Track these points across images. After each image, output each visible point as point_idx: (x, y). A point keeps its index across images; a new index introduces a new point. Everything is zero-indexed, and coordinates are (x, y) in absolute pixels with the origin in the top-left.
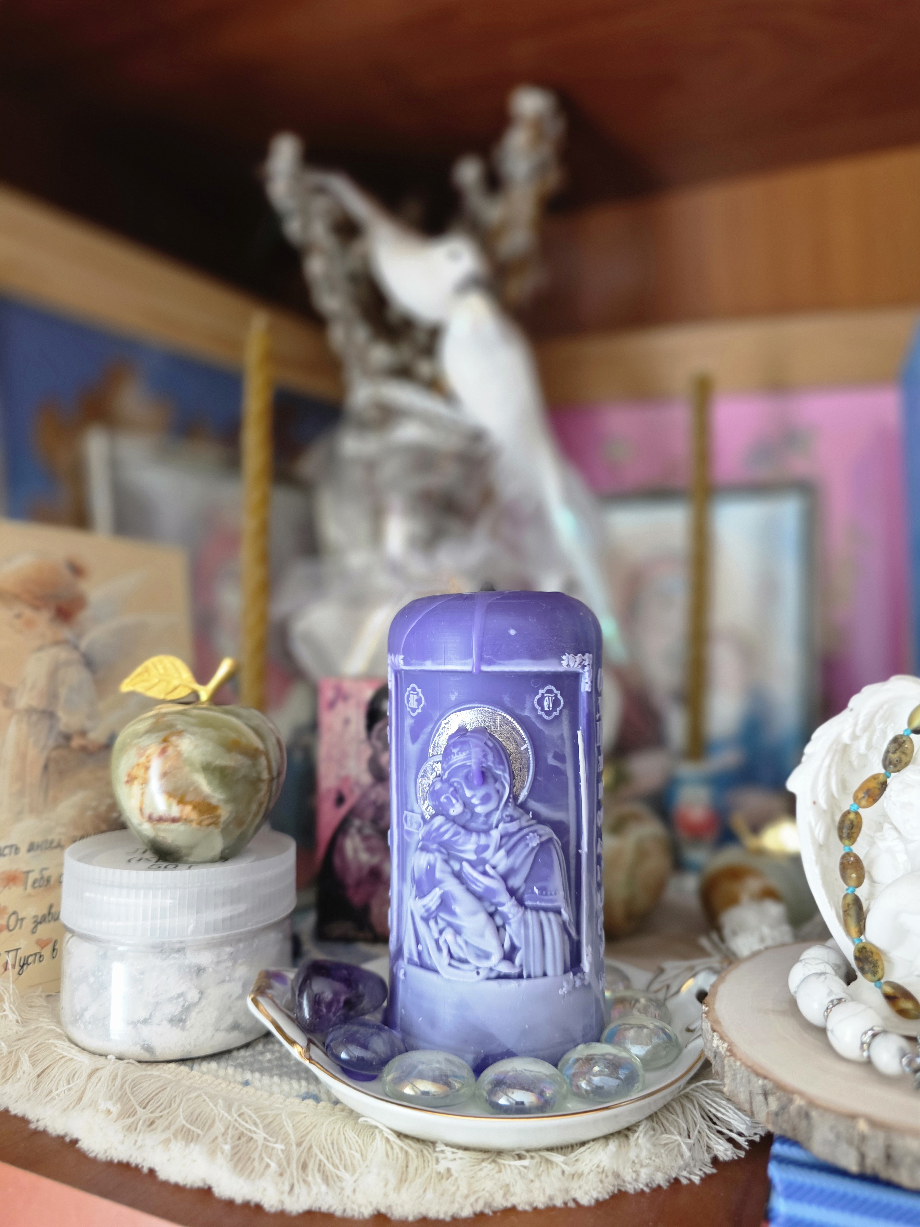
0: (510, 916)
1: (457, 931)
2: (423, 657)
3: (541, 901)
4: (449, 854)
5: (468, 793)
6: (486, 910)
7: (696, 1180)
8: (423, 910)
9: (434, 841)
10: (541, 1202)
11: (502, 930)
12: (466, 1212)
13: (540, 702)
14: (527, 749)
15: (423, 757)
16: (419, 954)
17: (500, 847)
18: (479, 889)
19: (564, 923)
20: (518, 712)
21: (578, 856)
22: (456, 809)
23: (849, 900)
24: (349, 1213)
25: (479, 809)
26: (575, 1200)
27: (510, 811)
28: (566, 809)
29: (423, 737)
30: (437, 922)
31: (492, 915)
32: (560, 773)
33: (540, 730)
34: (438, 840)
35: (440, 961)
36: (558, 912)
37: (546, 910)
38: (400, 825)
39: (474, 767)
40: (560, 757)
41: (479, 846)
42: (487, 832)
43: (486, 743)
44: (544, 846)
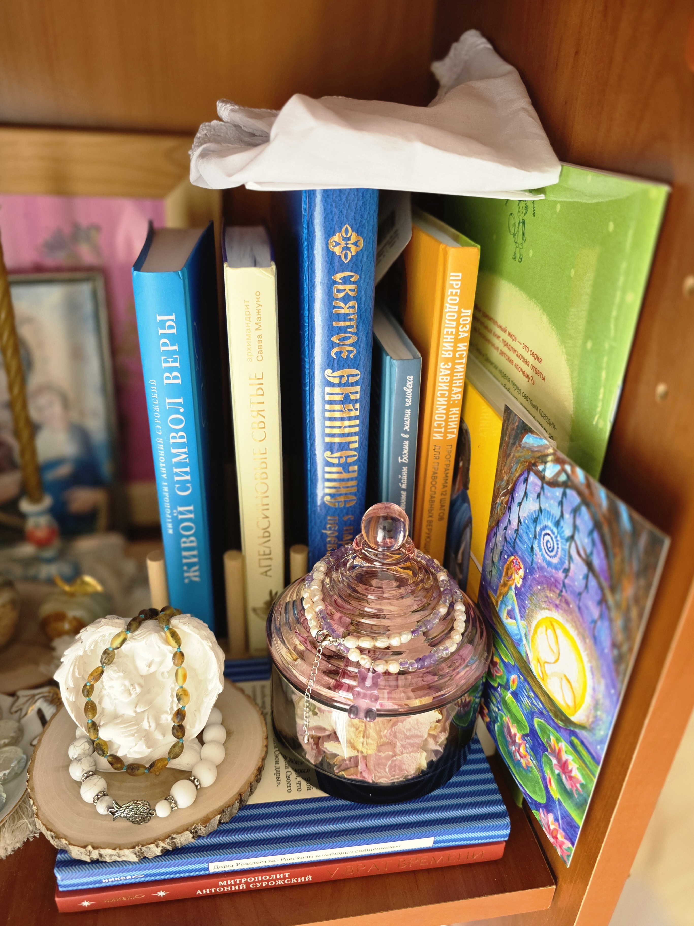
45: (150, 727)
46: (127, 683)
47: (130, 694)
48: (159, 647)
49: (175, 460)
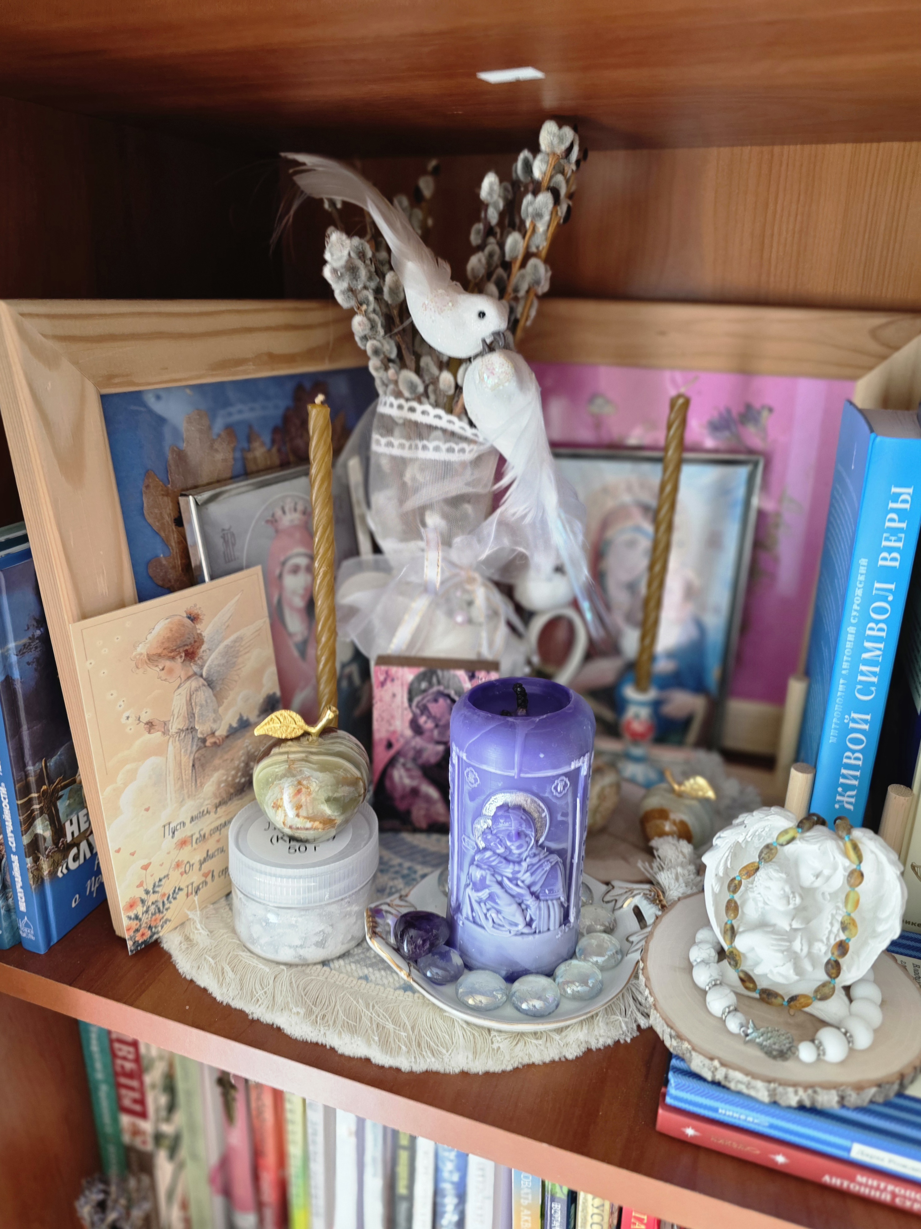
0: (530, 904)
1: (498, 912)
3: (549, 895)
4: (494, 871)
5: (509, 844)
6: (517, 902)
7: (629, 1040)
8: (477, 898)
9: (485, 864)
10: (547, 1060)
11: (525, 911)
12: (509, 1068)
13: (556, 788)
14: (546, 816)
16: (473, 917)
17: (527, 871)
18: (514, 893)
20: (541, 795)
21: (572, 864)
23: (728, 926)
24: (447, 1071)
25: (516, 851)
26: (565, 1057)
27: (534, 851)
28: (567, 840)
29: (479, 800)
30: (485, 904)
31: (520, 904)
32: (565, 823)
33: (555, 803)
34: (488, 864)
35: (486, 923)
36: (558, 898)
37: (552, 900)
38: (460, 841)
39: (513, 832)
40: (565, 815)
41: (514, 871)
43: (521, 818)
44: (553, 868)
45: (802, 950)
46: (787, 889)
47: (789, 903)
48: (834, 858)
49: (865, 656)
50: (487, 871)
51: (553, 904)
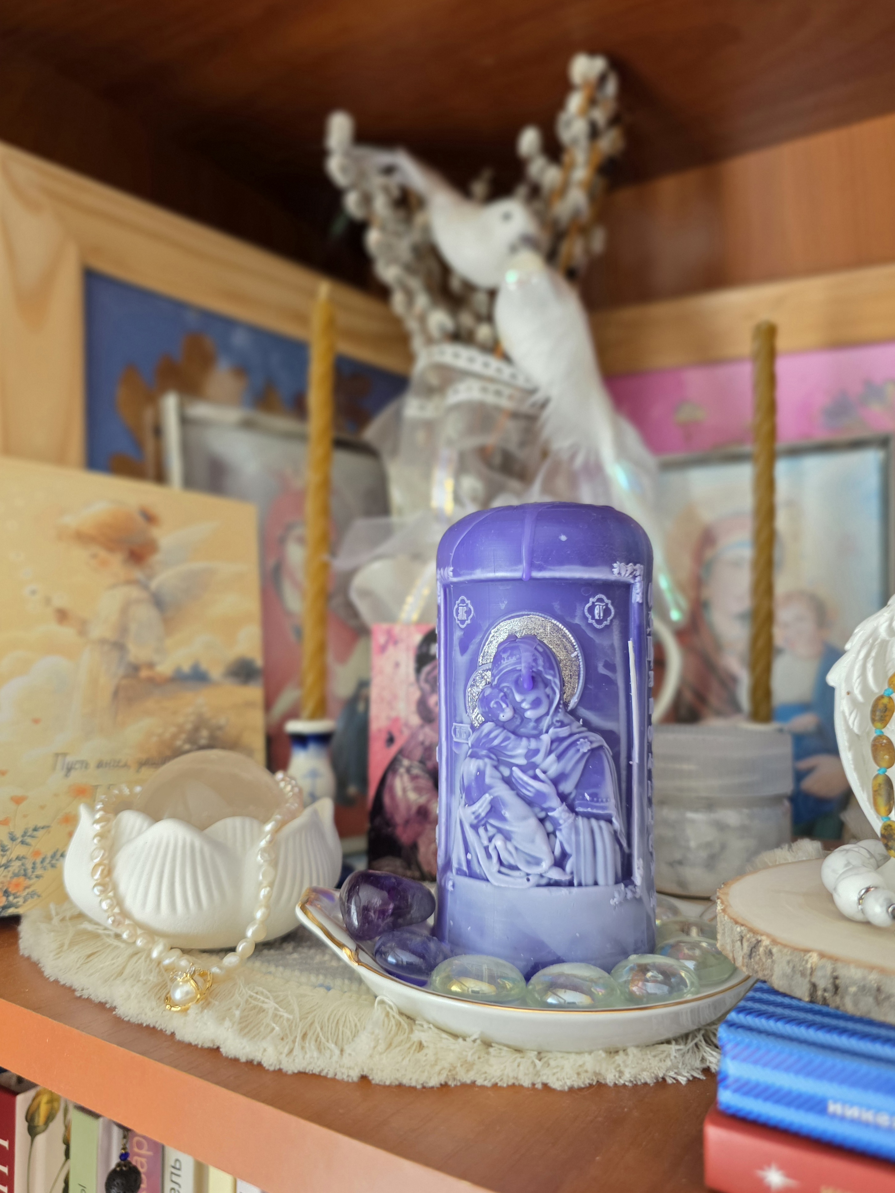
0: (561, 822)
1: (507, 837)
2: (473, 567)
3: (593, 807)
4: (498, 760)
5: (518, 698)
6: (536, 815)
8: (473, 817)
9: (483, 747)
11: (552, 836)
13: (591, 610)
14: (577, 656)
15: (473, 666)
16: (468, 862)
18: (531, 795)
19: (615, 832)
20: (568, 619)
21: (629, 767)
22: (506, 715)
25: (529, 714)
27: (560, 716)
28: (617, 719)
29: (472, 647)
30: (486, 830)
31: (542, 821)
32: (611, 682)
33: (591, 638)
34: (487, 746)
35: (490, 868)
36: (609, 821)
37: (598, 817)
38: (449, 737)
39: (524, 671)
40: (610, 666)
41: (529, 750)
42: (537, 737)
43: (536, 649)
44: (594, 752)
50: (487, 760)
51: (600, 828)
